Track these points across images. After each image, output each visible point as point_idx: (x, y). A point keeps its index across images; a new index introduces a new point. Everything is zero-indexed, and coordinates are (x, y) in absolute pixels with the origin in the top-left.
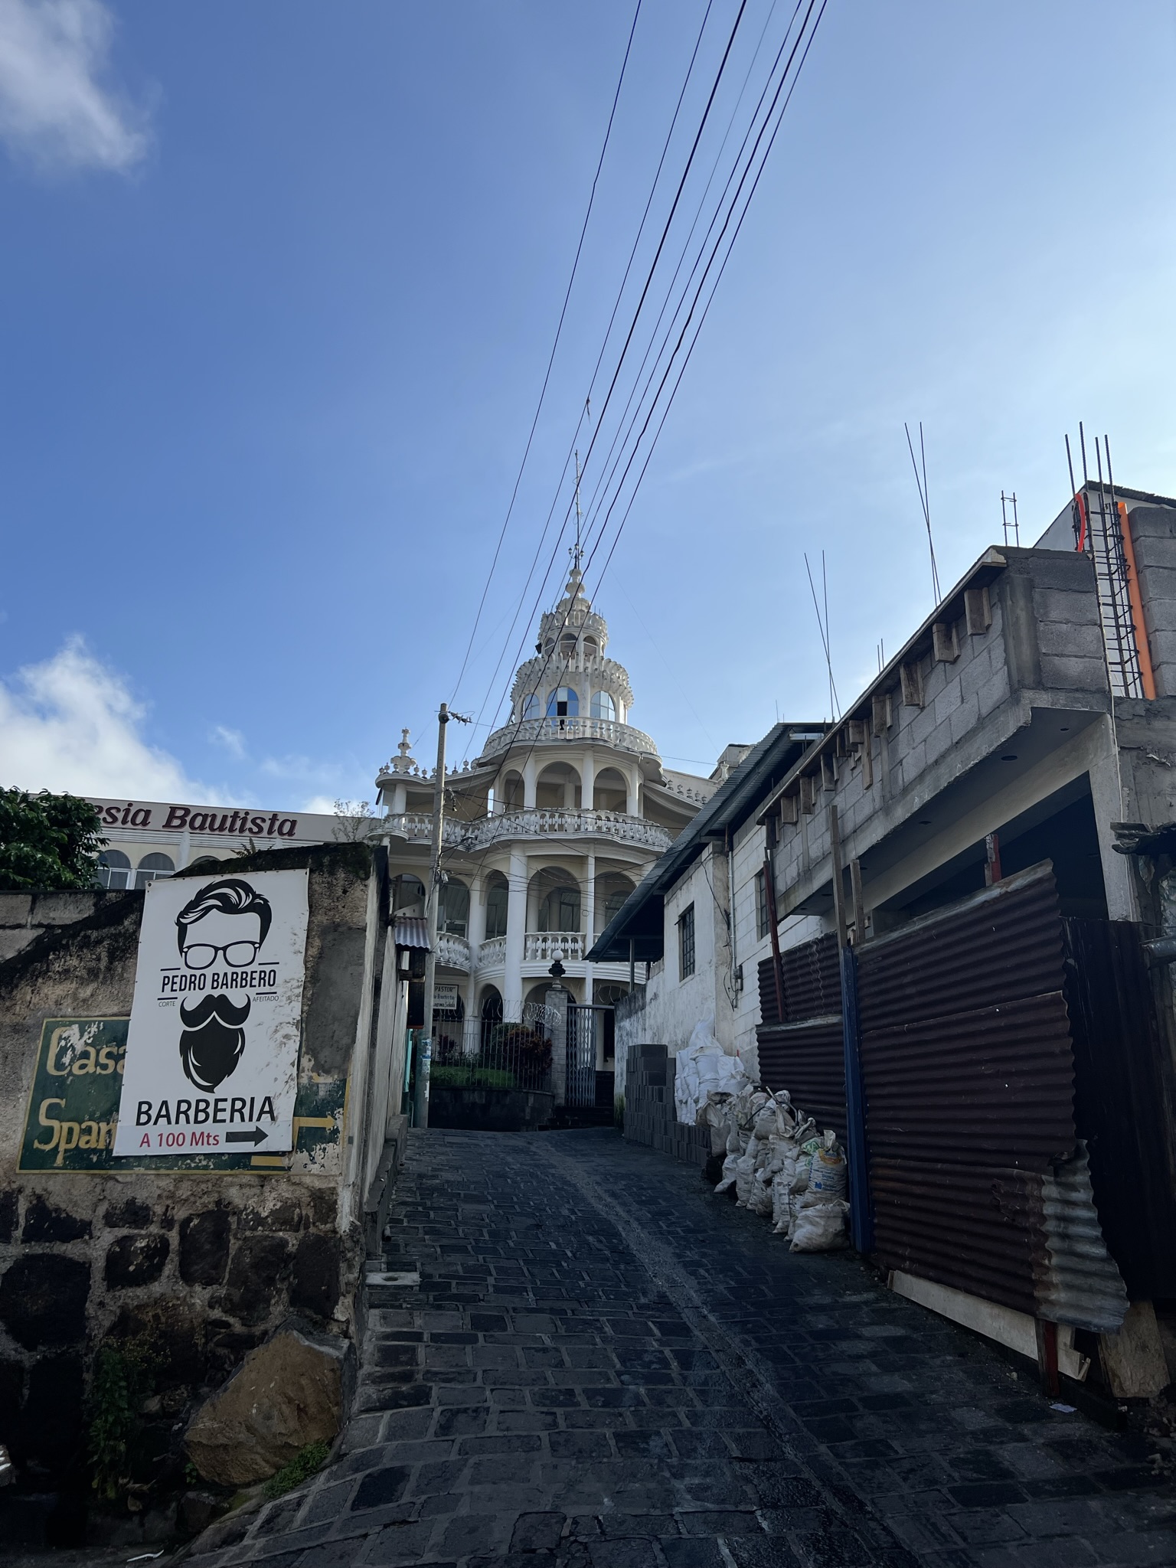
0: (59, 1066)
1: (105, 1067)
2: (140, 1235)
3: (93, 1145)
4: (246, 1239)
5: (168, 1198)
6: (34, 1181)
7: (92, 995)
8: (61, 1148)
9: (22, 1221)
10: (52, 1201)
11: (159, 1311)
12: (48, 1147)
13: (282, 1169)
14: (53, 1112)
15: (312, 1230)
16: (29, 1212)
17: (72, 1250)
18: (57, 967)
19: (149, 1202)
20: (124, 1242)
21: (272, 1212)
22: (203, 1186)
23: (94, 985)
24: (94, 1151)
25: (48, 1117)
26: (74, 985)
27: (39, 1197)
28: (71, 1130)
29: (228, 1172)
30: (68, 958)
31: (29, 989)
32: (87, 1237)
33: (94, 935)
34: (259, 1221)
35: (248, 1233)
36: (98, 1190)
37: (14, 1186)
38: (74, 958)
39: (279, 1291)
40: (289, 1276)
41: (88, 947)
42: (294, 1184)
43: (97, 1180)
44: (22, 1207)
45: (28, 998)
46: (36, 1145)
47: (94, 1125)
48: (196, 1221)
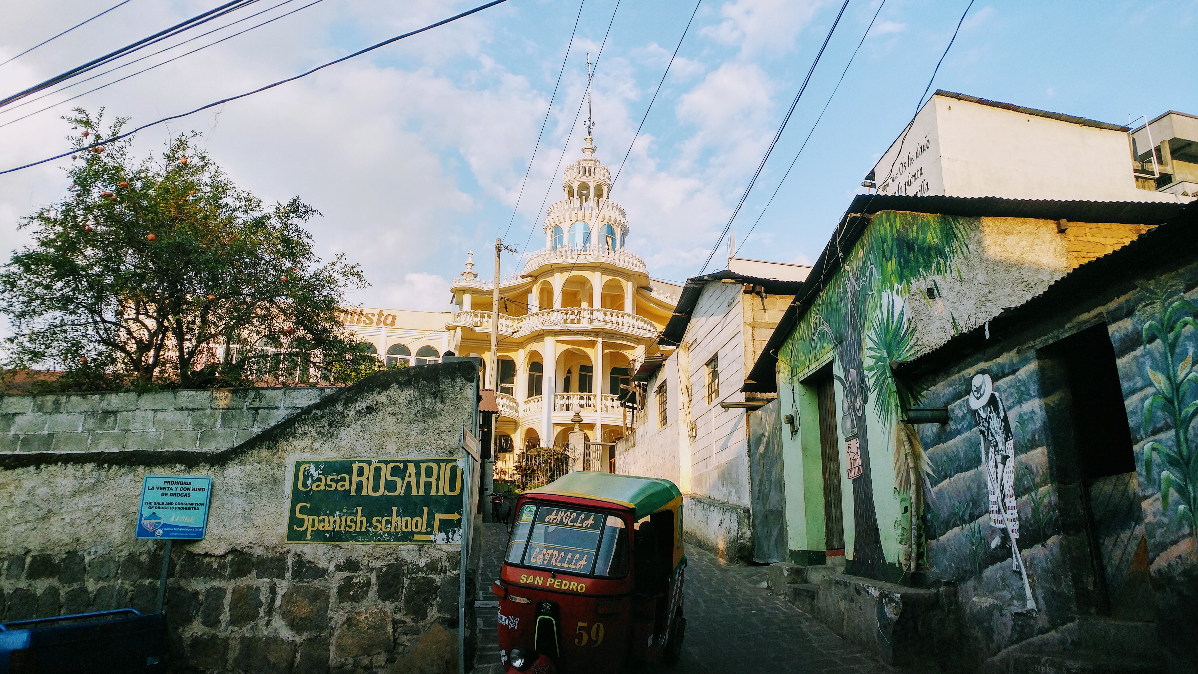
0: (305, 485)
1: (330, 486)
2: (355, 576)
3: (326, 528)
4: (412, 579)
5: (369, 557)
6: (296, 547)
7: (321, 447)
8: (310, 529)
9: (290, 567)
10: (307, 557)
11: (368, 615)
12: (304, 528)
13: (431, 541)
14: (303, 510)
15: (448, 573)
16: (294, 563)
17: (317, 583)
18: (300, 431)
19: (359, 559)
20: (348, 580)
21: (426, 565)
22: (388, 551)
23: (321, 442)
24: (327, 531)
25: (301, 513)
26: (310, 441)
27: (299, 555)
28: (314, 520)
29: (402, 543)
30: (306, 426)
31: (285, 443)
32: (326, 577)
33: (319, 412)
34: (419, 569)
35: (413, 575)
36: (331, 552)
37: (285, 550)
38: (309, 426)
39: (432, 606)
40: (436, 598)
41: (317, 420)
42: (438, 549)
43: (330, 547)
44: (290, 561)
45: (285, 448)
46: (295, 528)
47: (326, 518)
48: (385, 569)
